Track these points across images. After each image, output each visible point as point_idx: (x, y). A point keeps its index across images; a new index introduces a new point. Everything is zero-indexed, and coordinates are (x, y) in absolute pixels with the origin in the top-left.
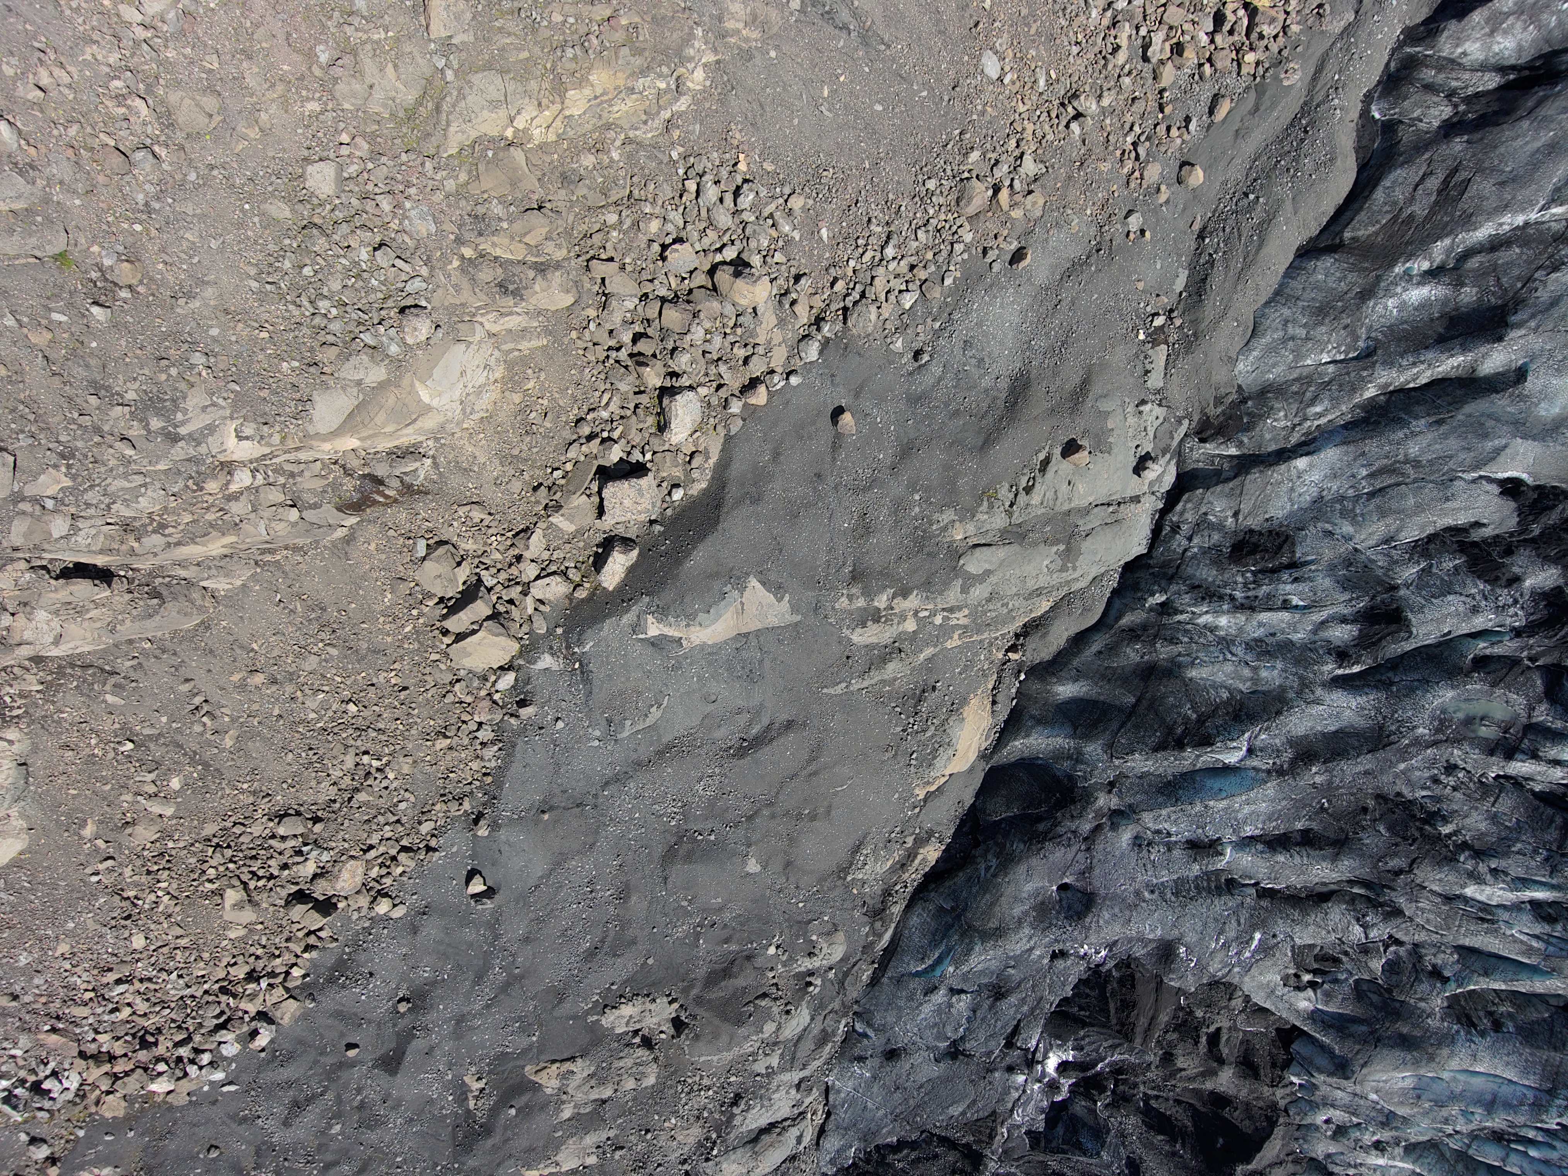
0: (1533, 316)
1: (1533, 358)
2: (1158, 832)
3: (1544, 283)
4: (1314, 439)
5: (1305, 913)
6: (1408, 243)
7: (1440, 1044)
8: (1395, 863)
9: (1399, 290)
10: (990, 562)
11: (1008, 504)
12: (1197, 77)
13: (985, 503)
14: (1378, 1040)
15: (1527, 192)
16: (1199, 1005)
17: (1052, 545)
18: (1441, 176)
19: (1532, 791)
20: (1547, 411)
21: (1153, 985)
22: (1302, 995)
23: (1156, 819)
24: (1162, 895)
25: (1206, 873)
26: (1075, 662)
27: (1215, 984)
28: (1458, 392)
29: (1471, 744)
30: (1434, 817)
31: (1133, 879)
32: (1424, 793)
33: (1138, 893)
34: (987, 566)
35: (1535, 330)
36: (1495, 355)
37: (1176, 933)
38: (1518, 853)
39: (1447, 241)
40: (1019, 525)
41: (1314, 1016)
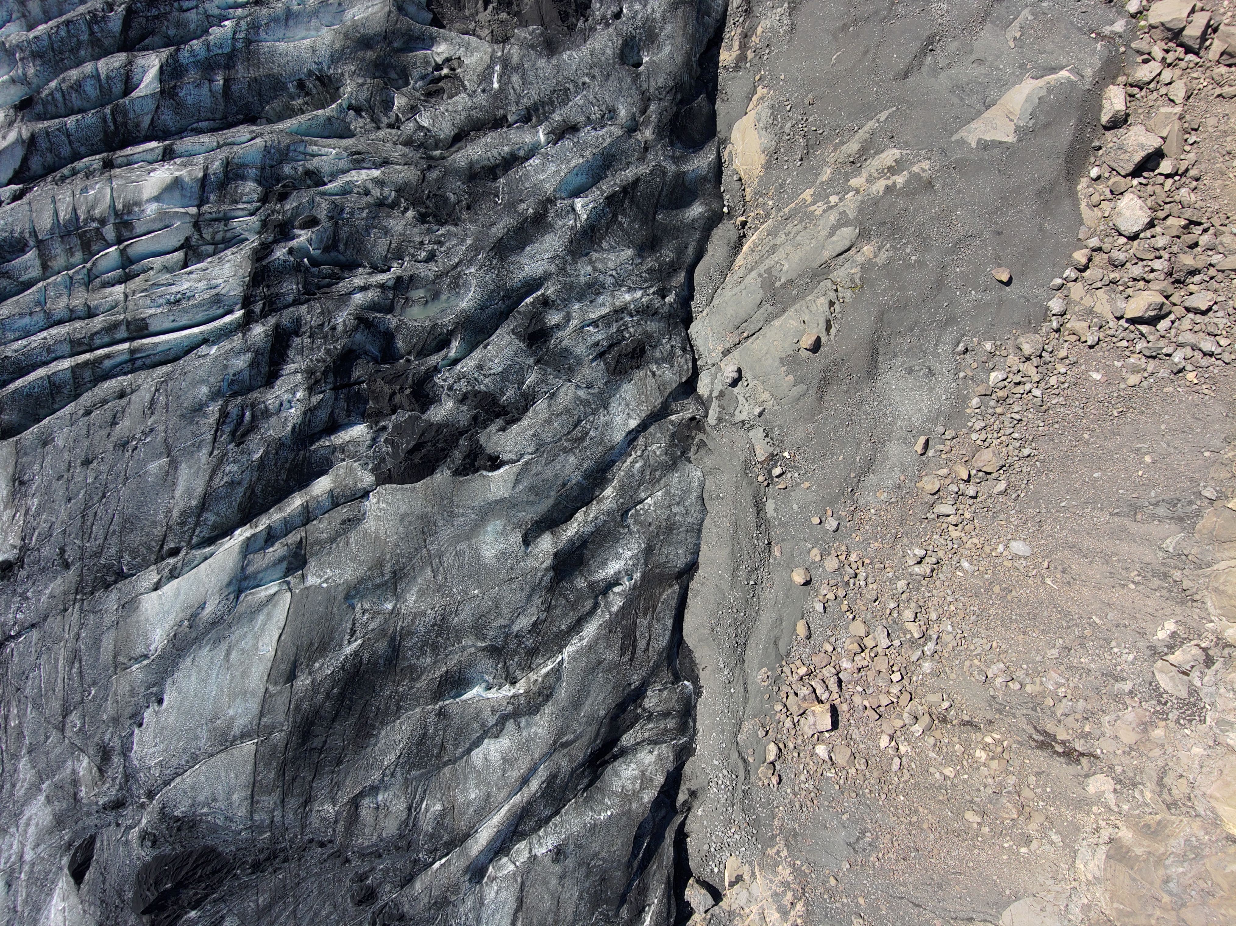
0: (541, 581)
1: (526, 554)
2: (603, 127)
3: (539, 610)
4: (629, 446)
5: (469, 118)
6: (639, 596)
7: (343, 50)
8: (434, 175)
9: (630, 562)
10: (833, 243)
11: (839, 289)
12: (832, 640)
13: (857, 280)
14: (385, 37)
15: (581, 665)
16: (507, 21)
17: (786, 283)
18: (638, 651)
19: (365, 267)
20: (494, 526)
21: (547, 20)
22: (446, 55)
23: (611, 134)
24: (576, 85)
25: (547, 119)
26: (698, 234)
27: (505, 40)
28: (555, 515)
29: (427, 279)
30: (422, 218)
31: (601, 86)
32: (440, 232)
33: (594, 77)
34: (834, 239)
35: (537, 570)
36: (549, 546)
37: (554, 61)
38: (363, 209)
39: (615, 608)
40: (819, 282)
41: (430, 42)
